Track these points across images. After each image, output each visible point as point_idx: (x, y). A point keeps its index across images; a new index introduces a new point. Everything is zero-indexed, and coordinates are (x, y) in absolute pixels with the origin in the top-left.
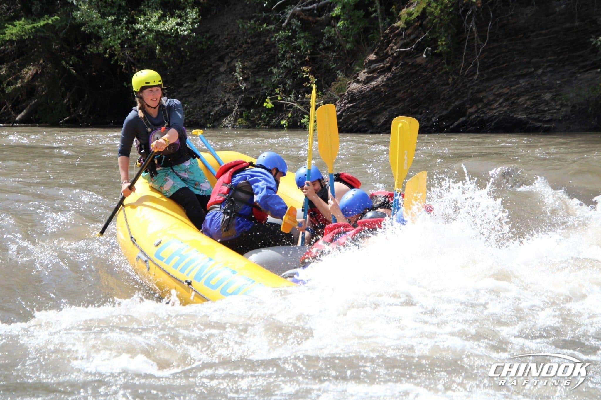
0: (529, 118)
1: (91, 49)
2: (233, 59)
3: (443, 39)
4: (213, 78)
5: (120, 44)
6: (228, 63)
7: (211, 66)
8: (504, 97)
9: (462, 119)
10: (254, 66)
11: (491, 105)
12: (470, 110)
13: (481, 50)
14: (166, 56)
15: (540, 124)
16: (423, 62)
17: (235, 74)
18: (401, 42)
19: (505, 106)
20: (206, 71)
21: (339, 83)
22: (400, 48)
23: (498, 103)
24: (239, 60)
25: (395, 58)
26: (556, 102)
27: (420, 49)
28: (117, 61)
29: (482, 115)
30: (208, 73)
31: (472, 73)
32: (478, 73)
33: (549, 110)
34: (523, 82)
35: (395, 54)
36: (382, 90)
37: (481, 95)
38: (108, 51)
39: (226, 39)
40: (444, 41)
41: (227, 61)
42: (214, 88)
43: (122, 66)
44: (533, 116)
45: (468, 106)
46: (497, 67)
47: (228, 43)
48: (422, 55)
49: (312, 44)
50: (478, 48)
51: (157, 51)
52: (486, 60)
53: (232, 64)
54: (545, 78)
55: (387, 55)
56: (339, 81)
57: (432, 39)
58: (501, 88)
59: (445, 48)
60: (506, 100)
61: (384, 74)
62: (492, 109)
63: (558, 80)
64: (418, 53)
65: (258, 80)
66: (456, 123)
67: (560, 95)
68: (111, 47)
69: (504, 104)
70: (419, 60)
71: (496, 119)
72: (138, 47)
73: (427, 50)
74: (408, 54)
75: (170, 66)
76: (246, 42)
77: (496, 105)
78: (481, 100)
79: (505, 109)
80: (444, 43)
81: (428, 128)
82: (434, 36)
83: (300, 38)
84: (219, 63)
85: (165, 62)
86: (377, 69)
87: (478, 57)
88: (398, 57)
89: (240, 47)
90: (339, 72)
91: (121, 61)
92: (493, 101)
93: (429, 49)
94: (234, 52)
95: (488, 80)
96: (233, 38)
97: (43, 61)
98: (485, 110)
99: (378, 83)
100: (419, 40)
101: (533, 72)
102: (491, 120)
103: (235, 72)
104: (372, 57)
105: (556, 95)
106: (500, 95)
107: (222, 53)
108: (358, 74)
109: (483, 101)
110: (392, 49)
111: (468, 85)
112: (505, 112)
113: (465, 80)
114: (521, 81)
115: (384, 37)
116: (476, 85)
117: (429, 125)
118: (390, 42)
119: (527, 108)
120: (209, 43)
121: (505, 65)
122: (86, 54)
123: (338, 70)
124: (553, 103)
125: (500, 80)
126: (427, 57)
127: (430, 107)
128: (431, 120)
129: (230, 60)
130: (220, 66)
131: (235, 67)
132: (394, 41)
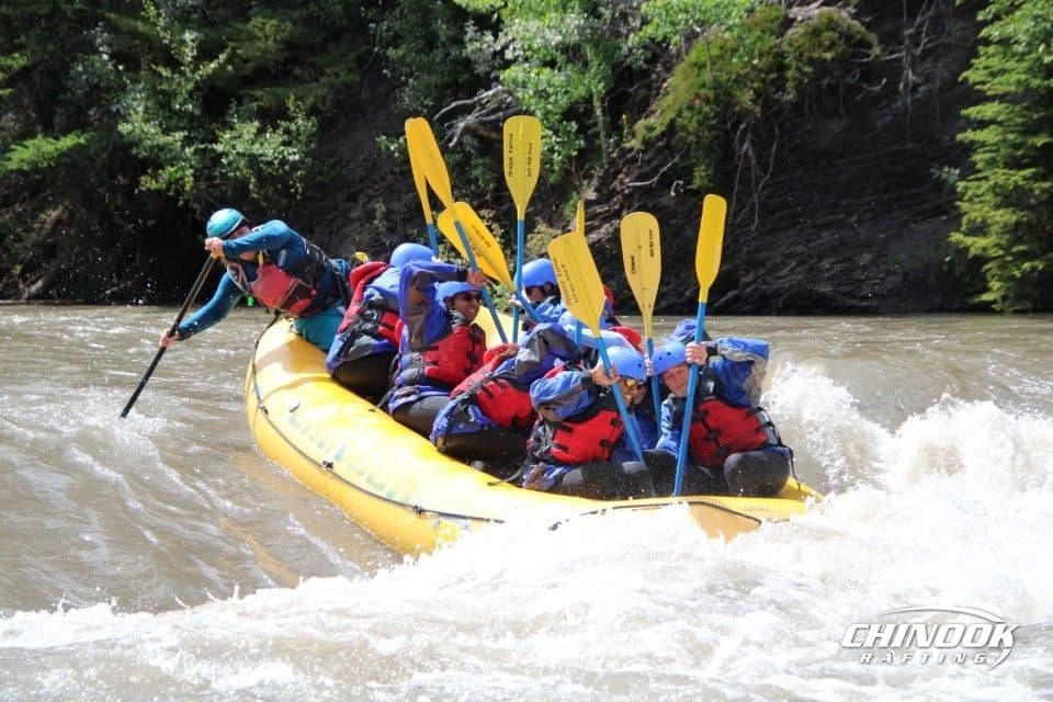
0: (836, 292)
1: (147, 183)
2: (371, 198)
3: (703, 167)
4: (339, 228)
5: (193, 175)
6: (364, 206)
7: (336, 208)
8: (798, 259)
9: (731, 294)
10: (404, 210)
11: (776, 271)
12: (745, 280)
13: (761, 185)
14: (266, 193)
15: (854, 302)
16: (672, 203)
17: (375, 222)
18: (636, 172)
19: (799, 273)
20: (329, 217)
21: (539, 236)
22: (637, 181)
23: (788, 268)
24: (381, 200)
25: (626, 197)
26: (878, 266)
27: (666, 182)
28: (187, 202)
29: (763, 287)
30: (332, 221)
31: (747, 222)
32: (757, 220)
33: (867, 279)
34: (826, 235)
35: (627, 191)
36: (607, 246)
37: (761, 256)
38: (173, 187)
39: (360, 166)
40: (705, 170)
41: (362, 201)
42: (341, 244)
43: (195, 210)
44: (843, 289)
45: (742, 272)
46: (786, 212)
47: (363, 173)
48: (669, 193)
49: (496, 175)
50: (757, 183)
51: (251, 186)
52: (769, 201)
53: (370, 206)
54: (860, 230)
55: (614, 192)
56: (539, 233)
57: (684, 168)
58: (792, 243)
59: (706, 182)
60: (801, 263)
61: (610, 222)
62: (780, 278)
63: (882, 232)
64: (662, 190)
65: (409, 232)
66: (723, 299)
67: (885, 256)
68: (178, 180)
69: (798, 269)
70: (664, 201)
71: (785, 293)
72: (221, 179)
73: (678, 184)
74: (647, 191)
75: (271, 209)
76: (392, 173)
77: (785, 271)
78: (762, 264)
79: (800, 277)
80: (703, 174)
81: (679, 307)
82: (688, 163)
83: (476, 166)
84: (351, 205)
85: (264, 204)
86: (600, 213)
87: (756, 197)
88: (631, 195)
89: (383, 179)
90: (538, 218)
91: (194, 201)
92: (780, 265)
93: (681, 182)
94: (372, 188)
95: (774, 231)
96: (371, 165)
97: (71, 203)
98: (769, 278)
99: (601, 236)
100: (665, 169)
101: (841, 221)
102: (777, 294)
103: (375, 219)
104: (591, 195)
105: (879, 256)
106: (791, 256)
107: (352, 190)
108: (569, 221)
109: (765, 266)
110: (622, 183)
111: (742, 240)
112: (800, 282)
113: (736, 233)
114: (824, 234)
115: (608, 163)
116: (755, 239)
117: (681, 302)
118: (618, 172)
119: (833, 276)
120: (334, 174)
121: (799, 209)
122: (140, 191)
123: (536, 215)
124: (874, 268)
125: (792, 232)
126: (677, 195)
127: (682, 275)
128: (684, 293)
129: (366, 200)
130: (350, 209)
131: (375, 210)
132: (625, 170)
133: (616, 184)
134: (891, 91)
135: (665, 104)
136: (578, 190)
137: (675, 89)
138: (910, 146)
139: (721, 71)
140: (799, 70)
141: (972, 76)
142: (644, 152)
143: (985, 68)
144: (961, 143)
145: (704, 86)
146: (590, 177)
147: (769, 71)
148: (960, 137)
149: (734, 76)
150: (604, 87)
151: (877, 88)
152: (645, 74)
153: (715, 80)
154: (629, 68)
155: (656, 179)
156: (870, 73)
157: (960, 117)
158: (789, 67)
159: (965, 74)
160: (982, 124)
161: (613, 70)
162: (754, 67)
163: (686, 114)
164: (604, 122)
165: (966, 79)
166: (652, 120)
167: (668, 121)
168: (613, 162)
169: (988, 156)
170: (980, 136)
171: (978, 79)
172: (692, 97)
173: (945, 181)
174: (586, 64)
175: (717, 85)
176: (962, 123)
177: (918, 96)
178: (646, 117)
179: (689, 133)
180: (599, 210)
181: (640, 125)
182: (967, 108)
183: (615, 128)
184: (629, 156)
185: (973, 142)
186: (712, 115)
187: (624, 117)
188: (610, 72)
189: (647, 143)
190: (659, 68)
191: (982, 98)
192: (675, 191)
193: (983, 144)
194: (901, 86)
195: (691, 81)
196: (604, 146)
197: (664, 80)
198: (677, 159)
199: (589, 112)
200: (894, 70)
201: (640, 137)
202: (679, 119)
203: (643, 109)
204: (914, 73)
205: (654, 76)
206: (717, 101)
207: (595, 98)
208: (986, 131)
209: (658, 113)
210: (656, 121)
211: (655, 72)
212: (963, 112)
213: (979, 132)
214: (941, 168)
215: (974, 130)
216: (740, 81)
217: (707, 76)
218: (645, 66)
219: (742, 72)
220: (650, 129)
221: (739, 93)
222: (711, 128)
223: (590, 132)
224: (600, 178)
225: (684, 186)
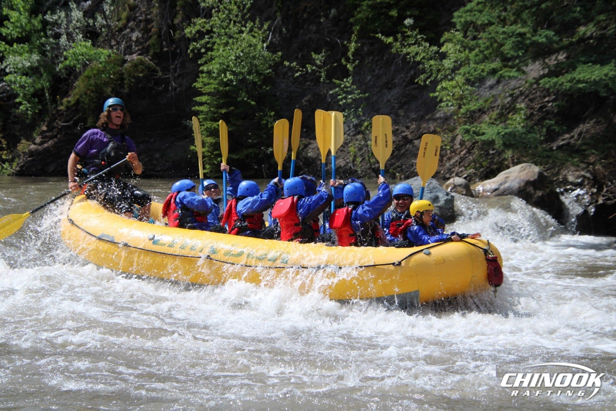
133: (55, 124)
134: (166, 90)
135: (75, 92)
136: (39, 126)
137: (79, 86)
138: (174, 111)
139: (98, 79)
140: (129, 80)
141: (197, 85)
142: (66, 111)
143: (202, 82)
144: (194, 111)
145: (91, 85)
146: (44, 121)
147: (117, 80)
148: (193, 108)
149: (103, 82)
150: (49, 84)
151: (161, 88)
152: (66, 80)
153: (95, 82)
154: (60, 77)
155: (72, 122)
156: (158, 82)
157: (193, 101)
158: (125, 79)
159: (194, 84)
160: (201, 104)
161: (53, 77)
162: (111, 79)
163: (84, 96)
164: (50, 99)
165: (195, 86)
166: (70, 99)
167: (76, 99)
168: (53, 115)
169: (204, 116)
170: (201, 108)
171: (199, 86)
172: (86, 90)
173: (188, 126)
174: (41, 75)
175: (96, 85)
176: (194, 103)
177: (177, 92)
178: (67, 97)
179: (85, 104)
180: (48, 134)
181: (65, 100)
182: (195, 97)
183: (54, 101)
184: (60, 113)
185: (198, 111)
186: (95, 97)
187: (58, 97)
188: (51, 79)
189: (68, 108)
190: (72, 77)
191: (201, 94)
192: (80, 127)
193: (202, 112)
194: (170, 88)
195: (86, 83)
196: (50, 108)
197: (74, 83)
198: (80, 114)
199: (44, 94)
200: (167, 82)
201: (64, 105)
202: (81, 99)
203: (66, 94)
204: (175, 83)
205: (70, 81)
206: (96, 92)
207: (45, 89)
208: (203, 107)
209: (72, 95)
210: (71, 99)
211: (70, 79)
212: (194, 99)
213: (200, 107)
214: (186, 121)
215: (198, 106)
216: (106, 84)
217: (92, 82)
218: (66, 77)
219: (106, 80)
220: (69, 102)
221: (105, 89)
222: (94, 102)
223: (44, 103)
224: (48, 122)
225: (83, 126)
